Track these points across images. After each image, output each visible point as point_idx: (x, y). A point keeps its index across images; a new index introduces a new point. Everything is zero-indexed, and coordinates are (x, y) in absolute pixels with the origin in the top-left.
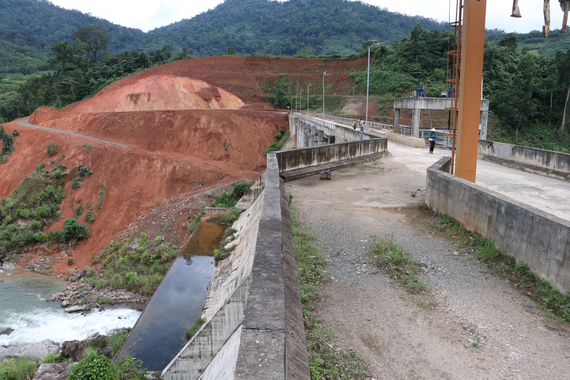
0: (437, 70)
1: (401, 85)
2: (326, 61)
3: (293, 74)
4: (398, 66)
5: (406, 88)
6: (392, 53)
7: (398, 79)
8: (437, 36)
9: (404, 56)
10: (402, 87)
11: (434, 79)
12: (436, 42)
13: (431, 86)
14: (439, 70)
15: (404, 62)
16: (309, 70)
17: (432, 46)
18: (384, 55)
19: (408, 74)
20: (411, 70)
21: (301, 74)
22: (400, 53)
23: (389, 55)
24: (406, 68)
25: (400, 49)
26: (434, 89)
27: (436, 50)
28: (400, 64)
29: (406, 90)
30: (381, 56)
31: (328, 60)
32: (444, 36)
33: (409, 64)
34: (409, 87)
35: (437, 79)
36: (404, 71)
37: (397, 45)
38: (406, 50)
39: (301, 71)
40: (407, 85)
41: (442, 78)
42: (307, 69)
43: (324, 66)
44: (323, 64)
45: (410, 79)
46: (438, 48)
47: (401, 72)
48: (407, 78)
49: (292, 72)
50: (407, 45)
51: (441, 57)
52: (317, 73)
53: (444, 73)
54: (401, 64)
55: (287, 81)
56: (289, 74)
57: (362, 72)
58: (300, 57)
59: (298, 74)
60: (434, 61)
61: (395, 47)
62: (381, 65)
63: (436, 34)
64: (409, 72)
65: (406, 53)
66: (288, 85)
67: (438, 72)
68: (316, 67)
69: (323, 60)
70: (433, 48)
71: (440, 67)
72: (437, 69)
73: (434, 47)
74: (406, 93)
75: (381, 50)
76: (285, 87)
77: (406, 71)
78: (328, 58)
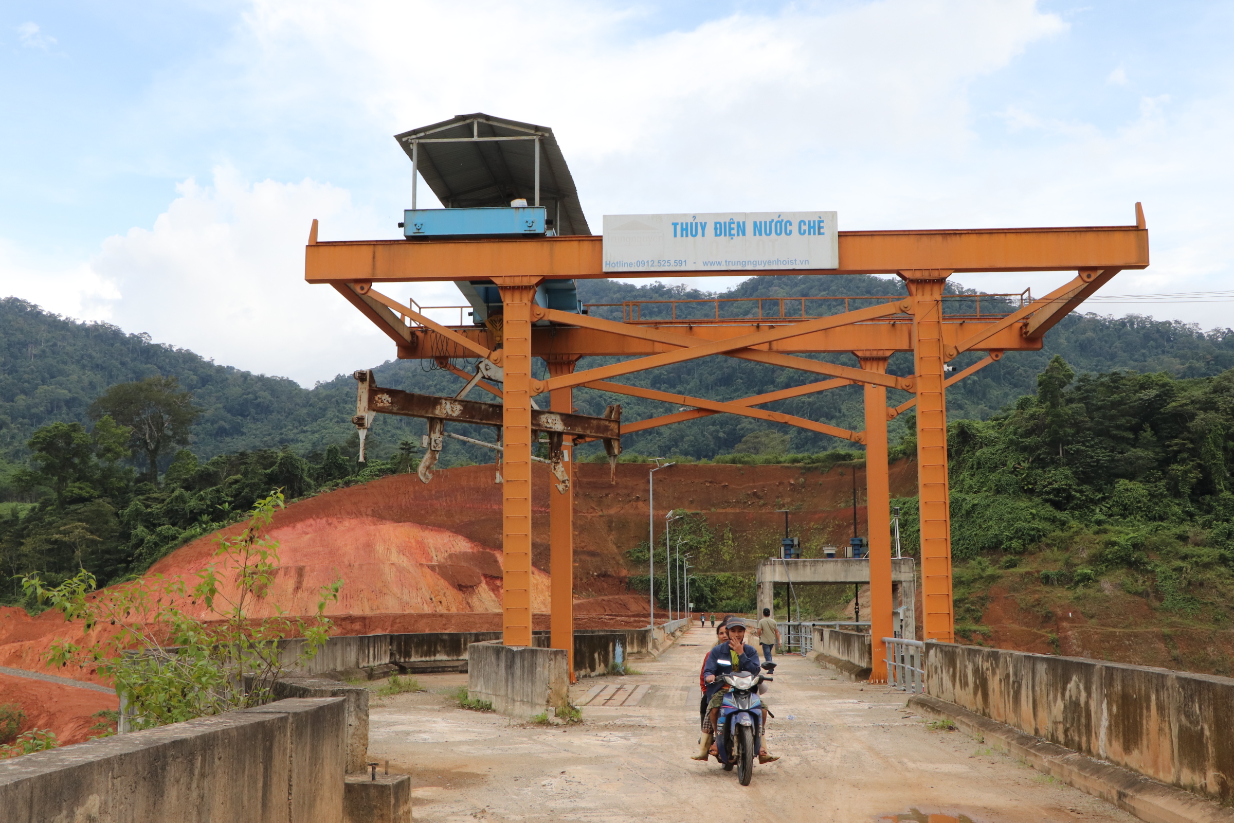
0: (1122, 484)
1: (1016, 532)
2: (809, 469)
3: (713, 510)
4: (1007, 478)
5: (1032, 540)
6: (990, 442)
7: (1007, 516)
8: (1117, 388)
9: (1024, 449)
10: (1019, 538)
11: (1115, 509)
12: (1114, 405)
13: (1105, 531)
14: (1130, 485)
15: (1025, 465)
16: (760, 498)
17: (1104, 417)
18: (967, 448)
19: (1037, 500)
20: (1045, 487)
21: (738, 511)
22: (1011, 442)
23: (981, 447)
24: (1029, 483)
25: (1012, 428)
26: (1114, 539)
27: (1118, 427)
28: (1012, 473)
29: (1031, 547)
30: (959, 452)
31: (816, 468)
32: (1143, 387)
33: (1040, 471)
34: (1040, 536)
35: (1126, 509)
36: (1025, 491)
37: (1005, 418)
38: (1029, 433)
39: (738, 502)
40: (1032, 533)
41: (1140, 508)
42: (754, 494)
43: (803, 486)
44: (802, 480)
45: (1043, 512)
46: (1122, 421)
47: (1016, 495)
48: (1034, 511)
49: (714, 505)
50: (1032, 416)
51: (1134, 446)
52: (783, 505)
53: (1146, 492)
54: (1014, 471)
55: (696, 531)
56: (703, 512)
57: (907, 499)
58: (734, 461)
59: (729, 510)
60: (1113, 460)
61: (1000, 425)
62: (961, 477)
63: (1114, 381)
64: (1040, 494)
65: (1028, 441)
66: (699, 543)
67: (1127, 490)
68: (781, 489)
69: (800, 468)
70: (1107, 423)
71: (1131, 477)
72: (1122, 481)
73: (1112, 418)
74: (1032, 553)
75: (958, 435)
76: (691, 548)
77: (1031, 491)
78: (818, 460)
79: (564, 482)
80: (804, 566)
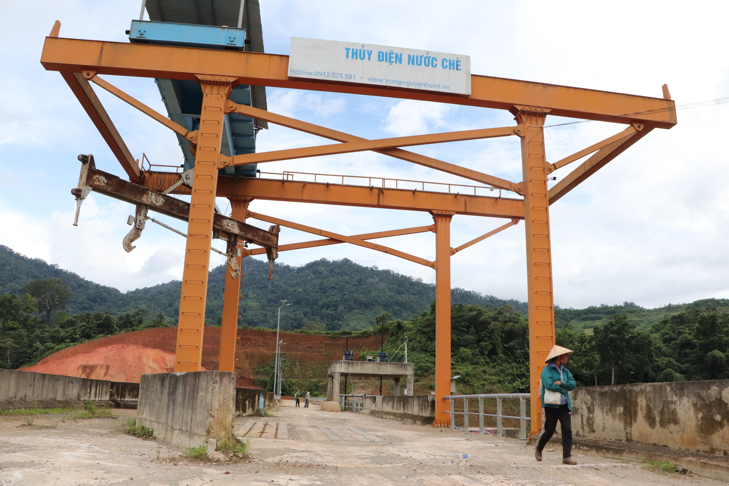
0: (462, 349)
1: (419, 367)
2: (333, 338)
3: (292, 352)
4: (416, 345)
5: (426, 371)
6: (410, 330)
7: (416, 361)
8: (461, 310)
9: (424, 333)
10: (421, 370)
11: (459, 360)
12: (460, 317)
13: (455, 368)
14: (465, 350)
15: (424, 340)
16: (312, 348)
17: (456, 321)
18: (400, 332)
19: (428, 354)
20: (432, 349)
21: (302, 353)
22: (419, 330)
23: (406, 332)
24: (425, 347)
25: (419, 324)
26: (459, 371)
27: (461, 326)
28: (418, 342)
29: (425, 374)
30: (397, 333)
31: (336, 337)
32: (471, 310)
33: (430, 342)
34: (429, 369)
35: (463, 360)
36: (424, 351)
37: (416, 320)
38: (426, 326)
39: (303, 350)
40: (426, 368)
41: (468, 359)
42: (310, 346)
43: (330, 344)
44: (330, 342)
45: (430, 360)
46: (463, 324)
47: (420, 352)
48: (427, 359)
49: (292, 350)
50: (428, 320)
51: (467, 334)
52: (322, 352)
53: (471, 353)
54: (419, 342)
56: (288, 353)
57: (374, 352)
58: (302, 332)
59: (299, 353)
60: (459, 339)
61: (414, 323)
62: (397, 344)
63: (460, 307)
64: (429, 352)
65: (425, 330)
67: (464, 352)
68: (321, 345)
69: (330, 337)
70: (457, 324)
71: (466, 346)
72: (462, 348)
73: (459, 322)
74: (425, 376)
75: (397, 326)
77: (426, 351)
78: (337, 334)
79: (236, 271)
80: (357, 365)
